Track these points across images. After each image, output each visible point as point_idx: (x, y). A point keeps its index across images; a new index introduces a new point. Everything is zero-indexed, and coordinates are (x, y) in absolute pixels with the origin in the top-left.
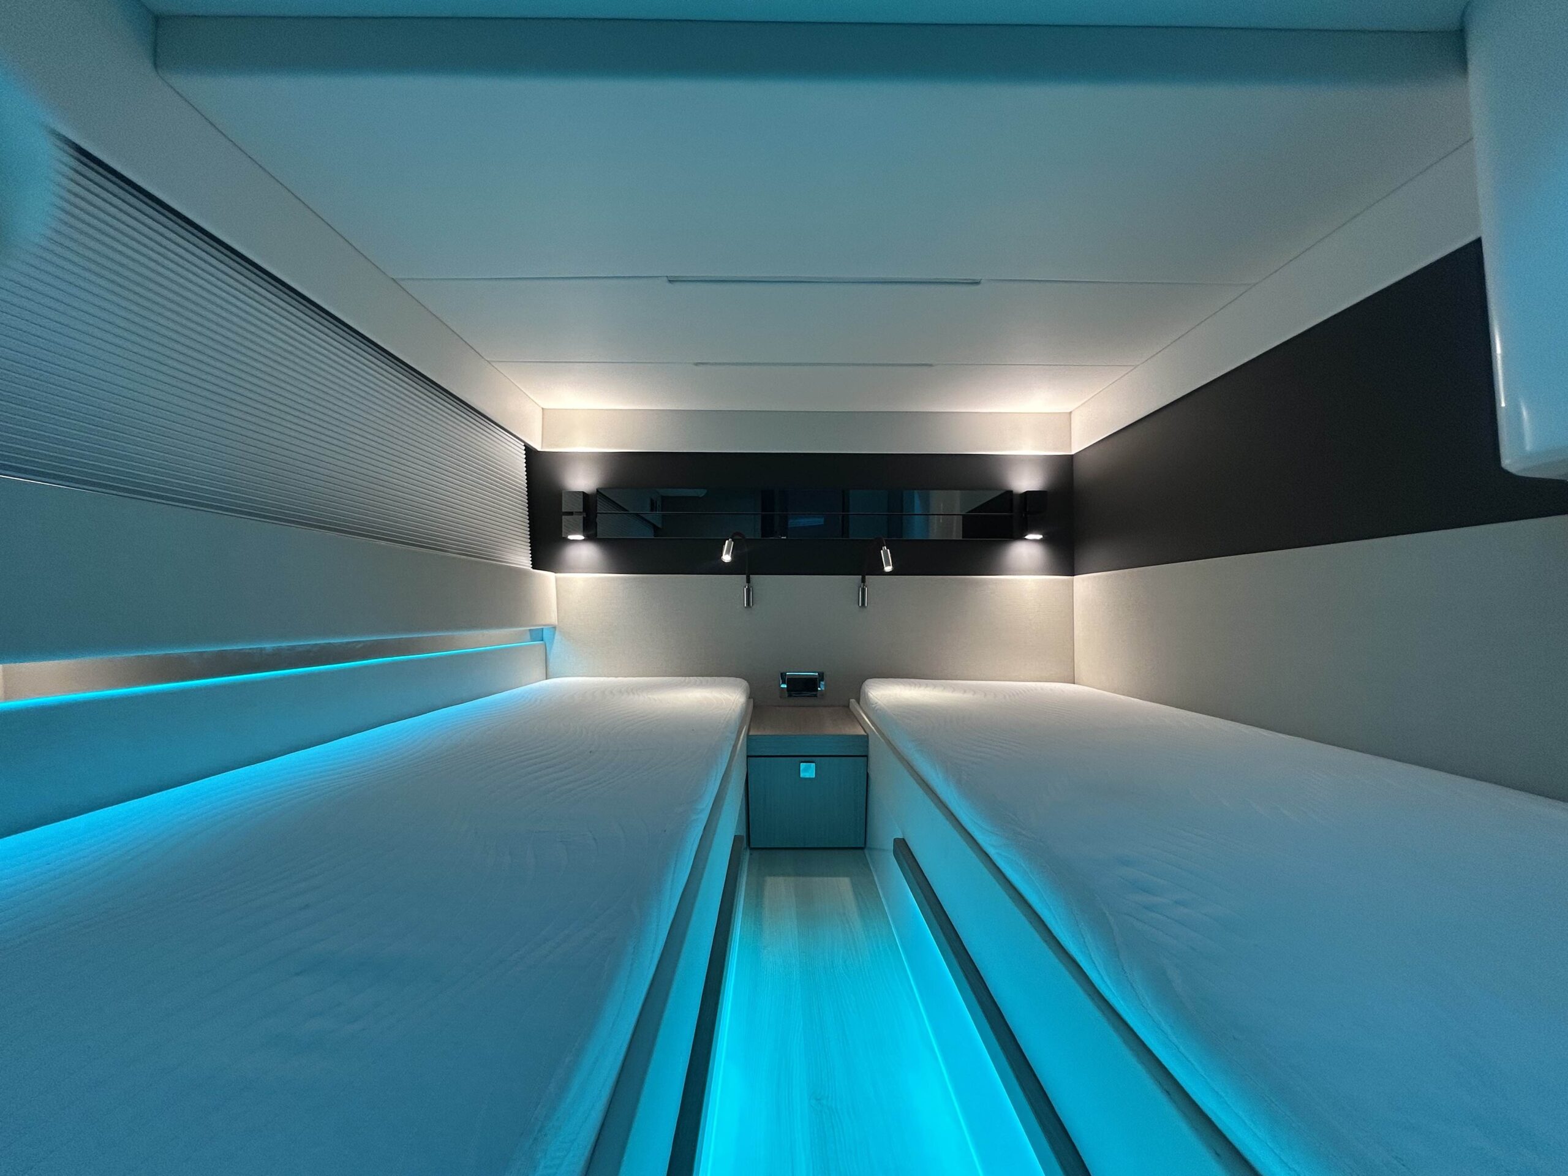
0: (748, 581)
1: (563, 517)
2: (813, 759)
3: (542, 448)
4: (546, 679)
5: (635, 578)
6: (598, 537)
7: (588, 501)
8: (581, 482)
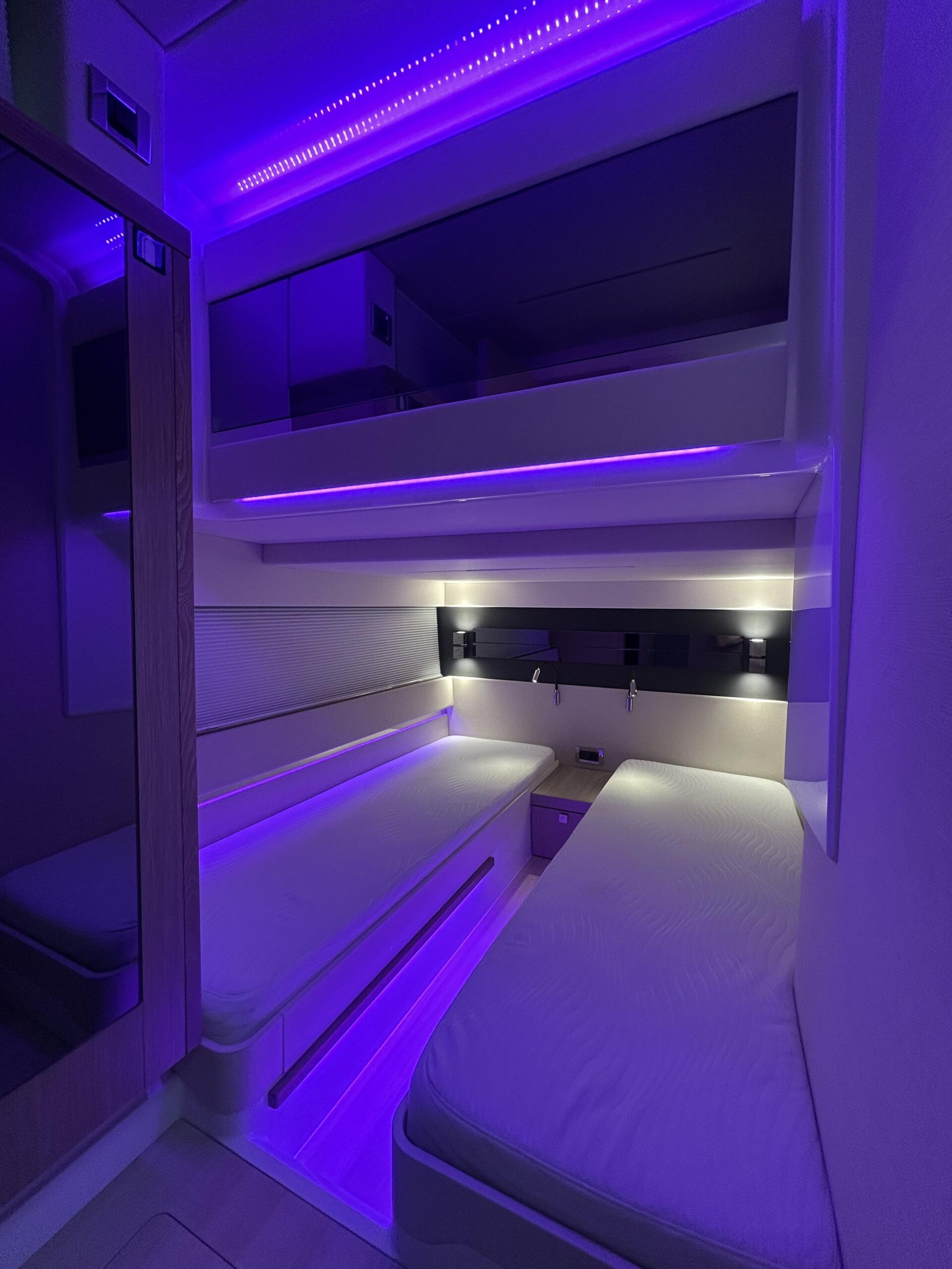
0: (557, 688)
1: (454, 647)
2: (568, 813)
3: (445, 605)
4: (449, 735)
5: (493, 682)
6: (477, 656)
7: (470, 637)
8: (466, 624)
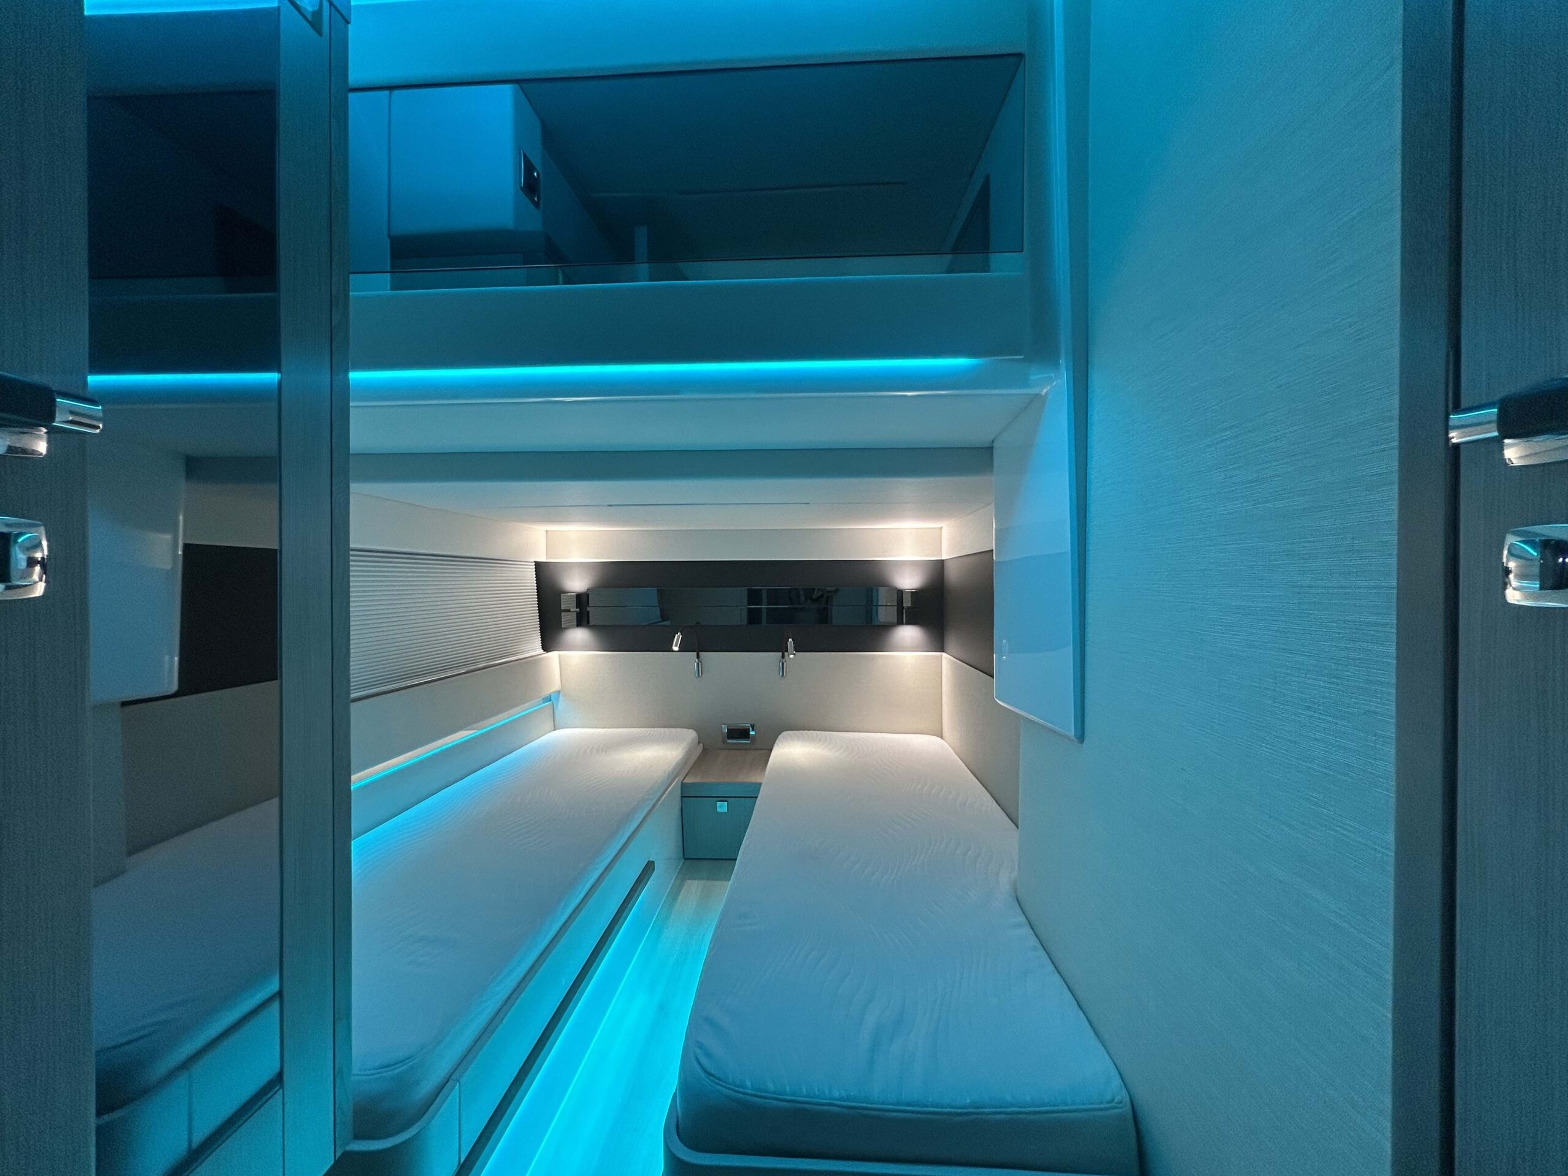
0: (698, 657)
1: (562, 613)
2: (726, 799)
3: (547, 558)
4: (554, 730)
7: (581, 599)
8: (576, 584)
